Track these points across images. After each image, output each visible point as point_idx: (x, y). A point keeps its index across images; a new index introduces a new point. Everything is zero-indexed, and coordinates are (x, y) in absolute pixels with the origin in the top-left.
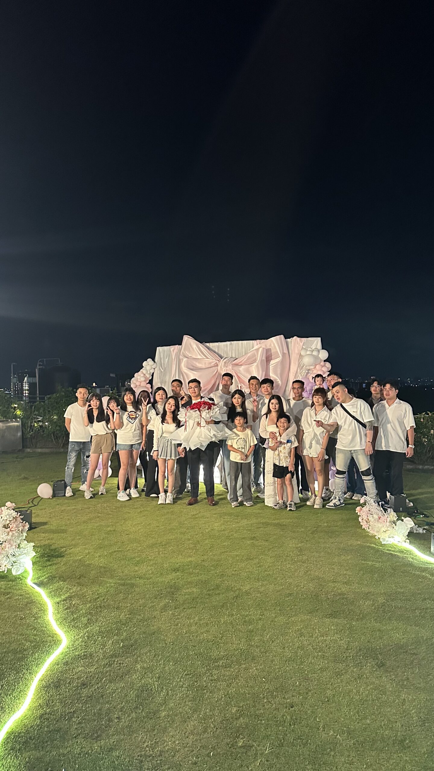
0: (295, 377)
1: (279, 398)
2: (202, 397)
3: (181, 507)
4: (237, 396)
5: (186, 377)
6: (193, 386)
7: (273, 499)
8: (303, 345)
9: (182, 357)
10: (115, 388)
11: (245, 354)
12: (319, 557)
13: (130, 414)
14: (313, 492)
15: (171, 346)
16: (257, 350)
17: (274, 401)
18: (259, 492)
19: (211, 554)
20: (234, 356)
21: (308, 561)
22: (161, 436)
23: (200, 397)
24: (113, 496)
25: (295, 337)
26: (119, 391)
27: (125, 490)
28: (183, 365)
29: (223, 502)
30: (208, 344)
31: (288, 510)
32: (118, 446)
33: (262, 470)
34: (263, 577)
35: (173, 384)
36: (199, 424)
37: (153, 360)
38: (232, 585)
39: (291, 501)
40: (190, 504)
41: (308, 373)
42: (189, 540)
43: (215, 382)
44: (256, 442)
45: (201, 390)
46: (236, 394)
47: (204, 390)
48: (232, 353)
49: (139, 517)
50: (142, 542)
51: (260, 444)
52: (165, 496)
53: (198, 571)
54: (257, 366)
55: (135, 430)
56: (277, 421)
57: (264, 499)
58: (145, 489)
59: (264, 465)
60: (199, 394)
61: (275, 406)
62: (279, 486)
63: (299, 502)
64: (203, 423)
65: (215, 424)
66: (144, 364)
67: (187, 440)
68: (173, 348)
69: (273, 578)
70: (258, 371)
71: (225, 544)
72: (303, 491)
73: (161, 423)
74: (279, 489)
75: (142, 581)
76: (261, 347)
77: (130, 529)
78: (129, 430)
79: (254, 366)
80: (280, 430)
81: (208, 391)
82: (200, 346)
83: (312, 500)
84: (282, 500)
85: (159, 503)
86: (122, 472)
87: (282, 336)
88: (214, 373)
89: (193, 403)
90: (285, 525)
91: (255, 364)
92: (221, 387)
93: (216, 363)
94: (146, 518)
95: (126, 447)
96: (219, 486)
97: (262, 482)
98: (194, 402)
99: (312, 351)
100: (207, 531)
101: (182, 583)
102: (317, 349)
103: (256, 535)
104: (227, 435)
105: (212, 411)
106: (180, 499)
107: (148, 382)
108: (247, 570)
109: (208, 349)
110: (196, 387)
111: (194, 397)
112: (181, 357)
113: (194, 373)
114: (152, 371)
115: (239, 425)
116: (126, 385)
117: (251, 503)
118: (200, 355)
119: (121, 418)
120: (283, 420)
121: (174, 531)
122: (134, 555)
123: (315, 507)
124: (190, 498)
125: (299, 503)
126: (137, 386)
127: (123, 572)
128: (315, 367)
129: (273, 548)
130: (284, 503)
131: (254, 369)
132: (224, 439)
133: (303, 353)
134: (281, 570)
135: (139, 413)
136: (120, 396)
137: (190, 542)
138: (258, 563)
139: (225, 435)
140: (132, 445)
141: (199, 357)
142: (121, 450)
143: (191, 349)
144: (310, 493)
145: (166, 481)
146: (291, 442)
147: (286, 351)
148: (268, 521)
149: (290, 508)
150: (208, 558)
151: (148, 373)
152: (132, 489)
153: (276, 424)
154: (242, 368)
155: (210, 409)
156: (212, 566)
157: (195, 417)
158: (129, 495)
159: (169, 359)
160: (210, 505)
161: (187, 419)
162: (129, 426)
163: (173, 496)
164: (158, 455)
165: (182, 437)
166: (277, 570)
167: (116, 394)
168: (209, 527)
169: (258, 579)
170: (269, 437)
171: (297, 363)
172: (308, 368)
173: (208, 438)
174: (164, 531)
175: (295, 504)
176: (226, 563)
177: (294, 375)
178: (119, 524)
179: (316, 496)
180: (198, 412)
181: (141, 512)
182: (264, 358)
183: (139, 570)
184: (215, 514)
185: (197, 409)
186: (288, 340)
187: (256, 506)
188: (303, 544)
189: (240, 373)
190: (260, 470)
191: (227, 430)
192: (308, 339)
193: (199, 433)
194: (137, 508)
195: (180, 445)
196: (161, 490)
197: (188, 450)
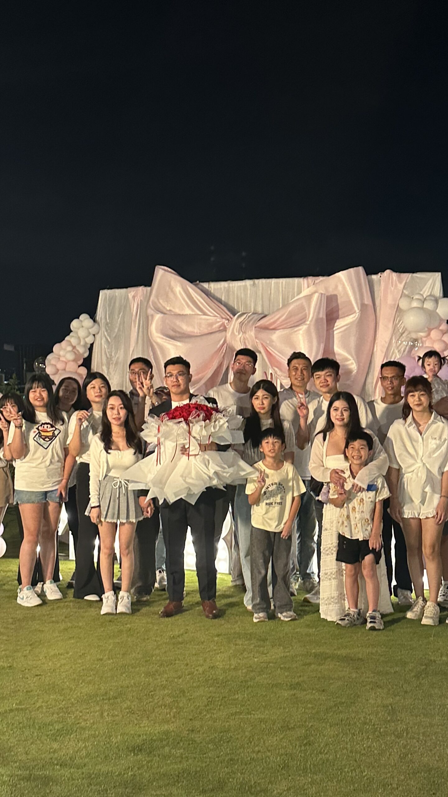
0: (386, 355)
1: (350, 399)
2: (191, 396)
3: (149, 620)
4: (260, 393)
5: (159, 352)
6: (175, 372)
7: (337, 607)
8: (404, 288)
9: (152, 312)
10: (14, 376)
11: (284, 306)
12: (431, 725)
13: (40, 428)
14: (419, 592)
15: (129, 289)
16: (309, 298)
17: (339, 404)
18: (309, 592)
19: (208, 716)
20: (259, 310)
21: (407, 734)
22: (106, 476)
23: (188, 395)
24: (9, 597)
25: (388, 271)
26: (21, 381)
27: (34, 584)
28: (153, 328)
29: (234, 610)
30: (205, 285)
31: (367, 628)
32: (17, 493)
33: (315, 546)
34: (314, 765)
35: (132, 367)
36: (184, 450)
37: (93, 316)
38: (250, 781)
39: (374, 611)
40: (167, 614)
41: (413, 347)
42: (164, 687)
43: (220, 365)
44: (303, 490)
45: (190, 380)
46: (259, 388)
47: (197, 382)
48: (255, 305)
49: (62, 640)
50: (68, 691)
51: (312, 493)
52: (114, 598)
53: (182, 751)
54: (308, 331)
55: (51, 462)
56: (347, 446)
57: (318, 605)
58: (74, 582)
59: (319, 536)
60: (187, 390)
61: (342, 415)
62: (349, 581)
63: (392, 611)
64: (194, 449)
65: (219, 450)
66: (74, 324)
67: (161, 482)
68: (133, 293)
69: (336, 767)
70: (310, 341)
71: (239, 696)
72: (399, 590)
73: (104, 451)
74: (349, 587)
75: (66, 772)
76: (315, 292)
77: (44, 664)
78: (40, 461)
79: (301, 332)
80: (353, 466)
81: (206, 384)
82: (191, 290)
83: (417, 609)
84: (356, 607)
85: (102, 612)
86: (25, 547)
87: (361, 269)
88: (219, 346)
89: (173, 407)
90: (361, 660)
91: (304, 327)
92: (231, 377)
93: (223, 324)
94: (77, 642)
95: (33, 498)
96: (225, 577)
97: (316, 570)
98: (174, 405)
99: (424, 301)
100: (201, 670)
101: (147, 776)
102: (434, 296)
103: (301, 679)
104: (242, 473)
105: (213, 424)
106: (147, 603)
107: (81, 362)
108: (282, 751)
109: (207, 295)
110: (181, 373)
111: (176, 394)
112: (150, 312)
113: (176, 346)
114: (89, 340)
115: (271, 455)
116: (36, 369)
117: (291, 613)
118: (188, 306)
119: (24, 438)
120: (357, 444)
121: (133, 670)
122: (50, 719)
123: (424, 621)
124: (168, 601)
125: (391, 614)
126: (58, 370)
127: (27, 753)
128: (429, 334)
129: (335, 705)
130: (359, 614)
131: (301, 337)
132: (236, 483)
133: (404, 304)
134: (351, 752)
135: (62, 428)
136: (22, 390)
137: (166, 691)
138: (306, 738)
139: (238, 473)
140: (46, 493)
141: (188, 311)
142: (23, 503)
143: (171, 295)
144: (413, 595)
145: (117, 566)
146: (376, 490)
147: (368, 300)
148: (328, 651)
149: (372, 625)
150: (201, 727)
151: (82, 343)
152: (48, 582)
153: (344, 453)
154: (276, 336)
155: (210, 419)
156: (211, 741)
157: (178, 435)
158: (42, 595)
159: (123, 317)
160: (207, 617)
161: (162, 440)
162: (38, 454)
163: (132, 598)
164: (99, 517)
165: (150, 477)
166: (345, 751)
167: (16, 387)
168: (205, 661)
169: (305, 770)
170: (329, 480)
171: (391, 325)
172: (414, 336)
173: (203, 480)
174: (111, 670)
175: (383, 616)
176: (239, 736)
177: (385, 350)
178: (20, 654)
179: (425, 600)
180: (183, 425)
181: (66, 629)
182: (323, 315)
183: (60, 749)
184: (218, 635)
185: (182, 419)
186: (374, 277)
187: (302, 621)
188: (398, 698)
189: (272, 346)
190: (311, 547)
191: (242, 463)
192: (415, 275)
193: (186, 468)
194: (57, 622)
195: (145, 492)
196: (106, 584)
197: (161, 502)
